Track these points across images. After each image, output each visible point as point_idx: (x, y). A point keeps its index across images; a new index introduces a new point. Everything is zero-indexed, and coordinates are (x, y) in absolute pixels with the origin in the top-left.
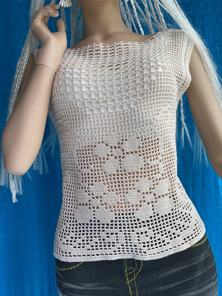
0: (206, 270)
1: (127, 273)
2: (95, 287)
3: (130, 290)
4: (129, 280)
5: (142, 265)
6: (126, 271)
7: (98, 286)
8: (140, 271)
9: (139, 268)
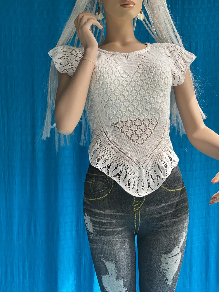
0: (183, 206)
1: (135, 205)
2: (113, 213)
3: (135, 216)
4: (136, 209)
5: (145, 199)
6: (134, 203)
7: (116, 213)
8: (143, 204)
9: (142, 202)
